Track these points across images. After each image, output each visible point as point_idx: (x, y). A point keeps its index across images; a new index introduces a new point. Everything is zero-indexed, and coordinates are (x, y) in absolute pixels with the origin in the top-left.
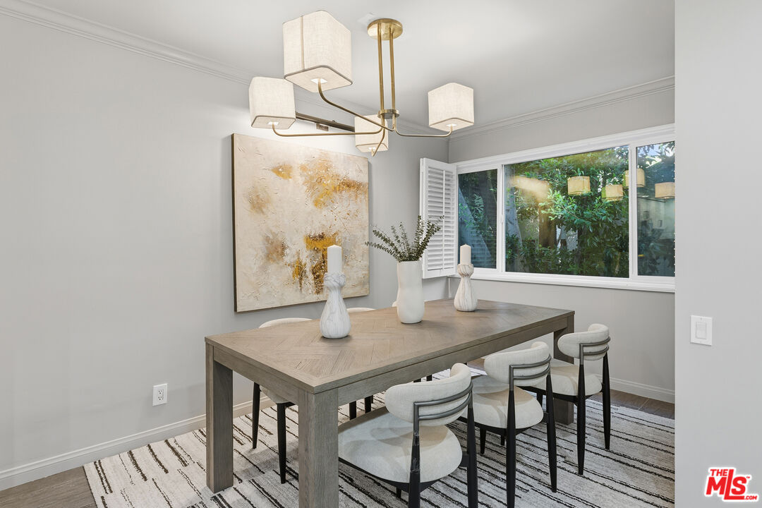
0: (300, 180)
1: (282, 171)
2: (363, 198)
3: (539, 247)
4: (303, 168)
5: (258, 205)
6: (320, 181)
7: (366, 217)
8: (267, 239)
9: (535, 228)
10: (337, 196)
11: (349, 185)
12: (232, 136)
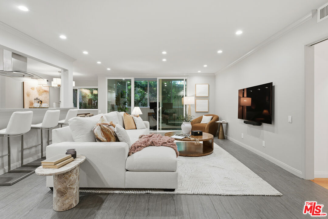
0: (36, 90)
1: (33, 89)
2: (48, 94)
3: (87, 105)
4: (36, 88)
5: (28, 95)
6: (40, 90)
7: (49, 97)
8: (30, 102)
9: (87, 101)
10: (43, 93)
11: (45, 91)
12: (23, 82)
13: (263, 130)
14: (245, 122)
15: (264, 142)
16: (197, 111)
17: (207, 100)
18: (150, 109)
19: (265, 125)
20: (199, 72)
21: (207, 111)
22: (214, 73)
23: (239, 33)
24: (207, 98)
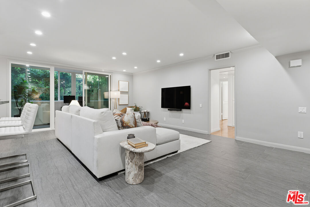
13: (182, 113)
14: (168, 110)
15: (183, 120)
16: (120, 104)
17: (127, 95)
18: (64, 103)
19: (184, 111)
20: (124, 71)
21: (128, 104)
22: (132, 73)
23: (182, 55)
24: (127, 93)
